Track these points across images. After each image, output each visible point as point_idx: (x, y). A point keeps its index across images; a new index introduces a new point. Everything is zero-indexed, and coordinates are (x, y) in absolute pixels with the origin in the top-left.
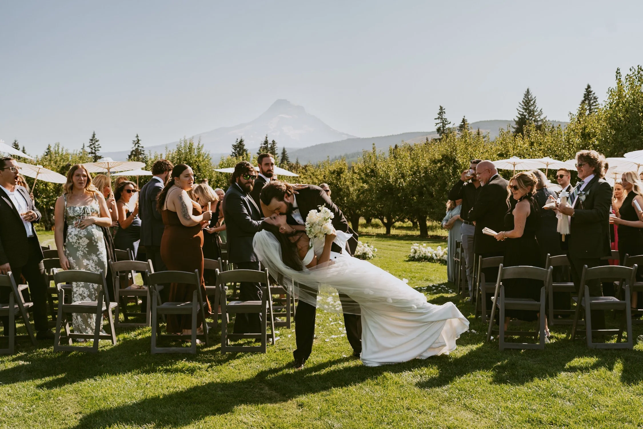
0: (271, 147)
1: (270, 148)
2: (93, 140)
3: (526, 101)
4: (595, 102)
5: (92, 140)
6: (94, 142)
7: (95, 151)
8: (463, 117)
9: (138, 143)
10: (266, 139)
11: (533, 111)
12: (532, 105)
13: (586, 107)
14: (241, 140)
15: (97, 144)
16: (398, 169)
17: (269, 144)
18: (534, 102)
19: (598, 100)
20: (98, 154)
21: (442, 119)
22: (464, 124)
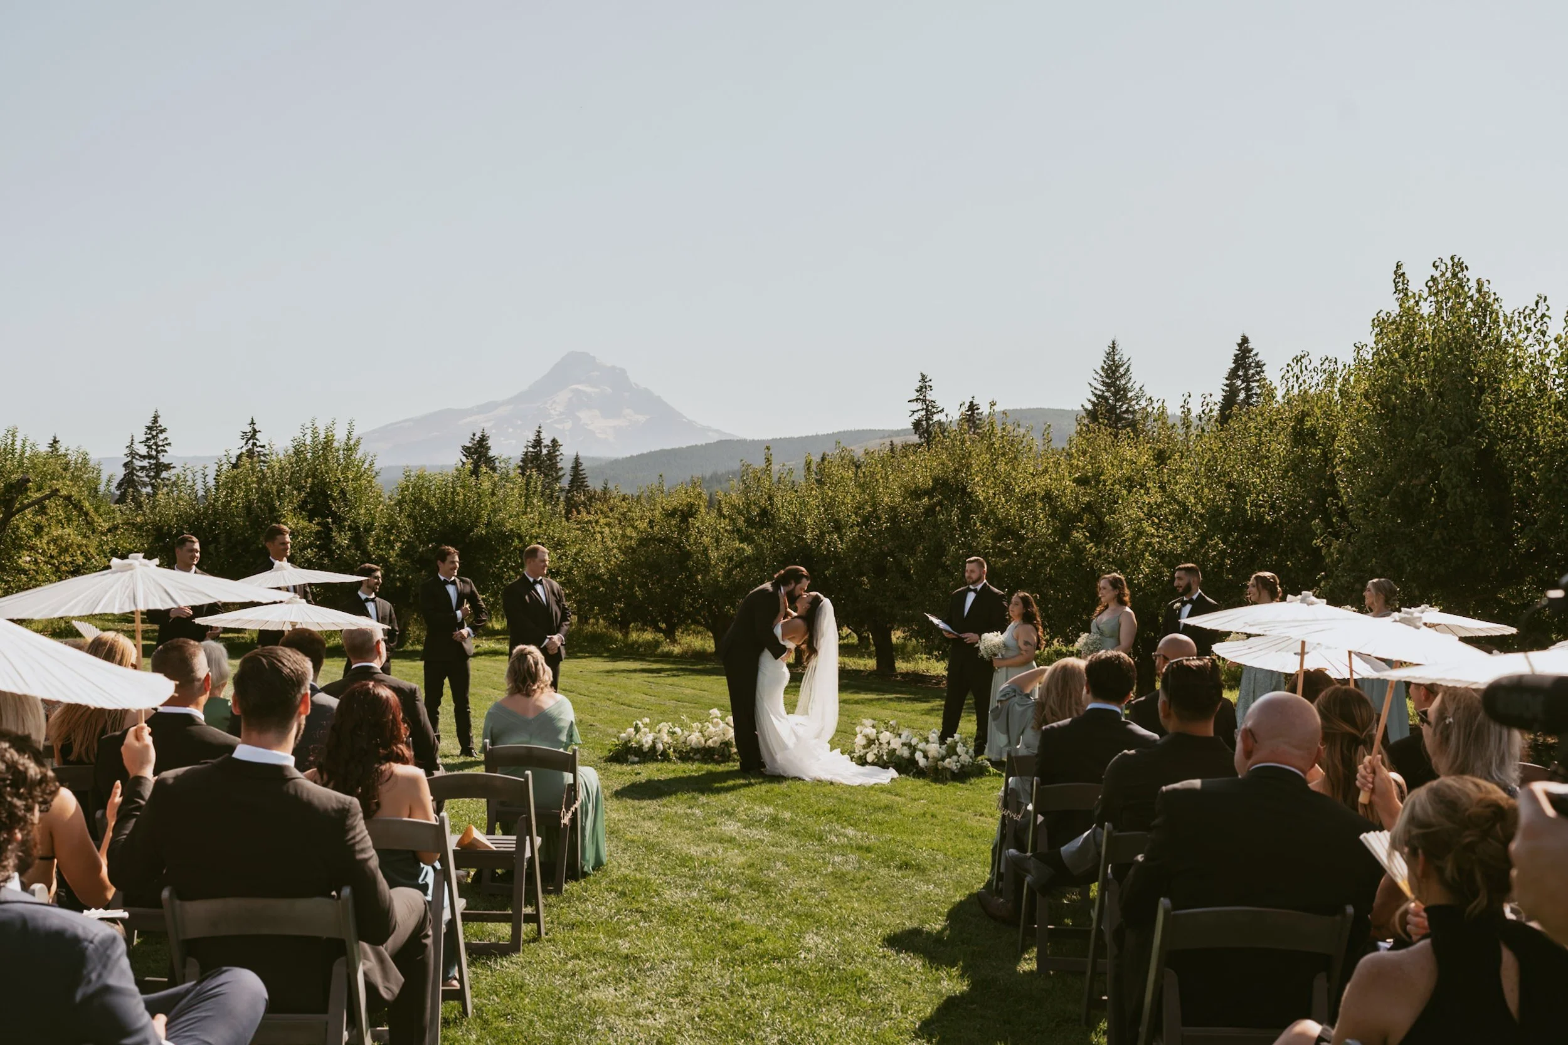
0: (549, 453)
1: (546, 455)
2: (154, 428)
3: (1110, 366)
4: (1258, 373)
5: (149, 428)
6: (154, 433)
7: (158, 452)
8: (971, 400)
9: (253, 436)
10: (538, 436)
11: (1125, 390)
12: (1122, 376)
13: (1239, 382)
14: (483, 436)
15: (161, 436)
16: (826, 510)
17: (545, 447)
18: (1128, 370)
19: (1264, 368)
20: (164, 459)
21: (924, 401)
22: (973, 413)
